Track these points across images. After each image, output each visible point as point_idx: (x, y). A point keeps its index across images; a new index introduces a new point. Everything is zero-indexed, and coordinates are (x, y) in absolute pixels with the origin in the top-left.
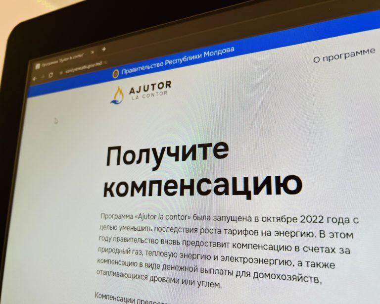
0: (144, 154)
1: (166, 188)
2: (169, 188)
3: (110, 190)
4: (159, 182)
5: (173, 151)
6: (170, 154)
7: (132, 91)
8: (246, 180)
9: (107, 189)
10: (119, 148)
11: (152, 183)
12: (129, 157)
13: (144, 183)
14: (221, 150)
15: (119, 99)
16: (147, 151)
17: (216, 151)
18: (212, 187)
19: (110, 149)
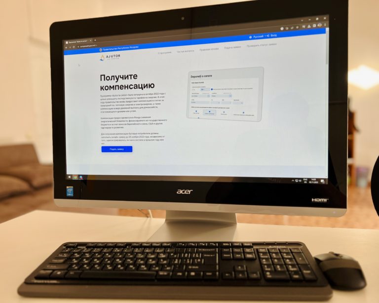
0: (113, 77)
1: (120, 87)
2: (121, 87)
3: (103, 88)
4: (118, 86)
5: (122, 77)
6: (121, 77)
7: (107, 57)
8: (142, 85)
9: (102, 88)
10: (104, 75)
11: (116, 86)
12: (108, 78)
13: (113, 86)
14: (135, 77)
15: (103, 59)
16: (114, 76)
17: (134, 77)
18: (133, 87)
19: (101, 75)
